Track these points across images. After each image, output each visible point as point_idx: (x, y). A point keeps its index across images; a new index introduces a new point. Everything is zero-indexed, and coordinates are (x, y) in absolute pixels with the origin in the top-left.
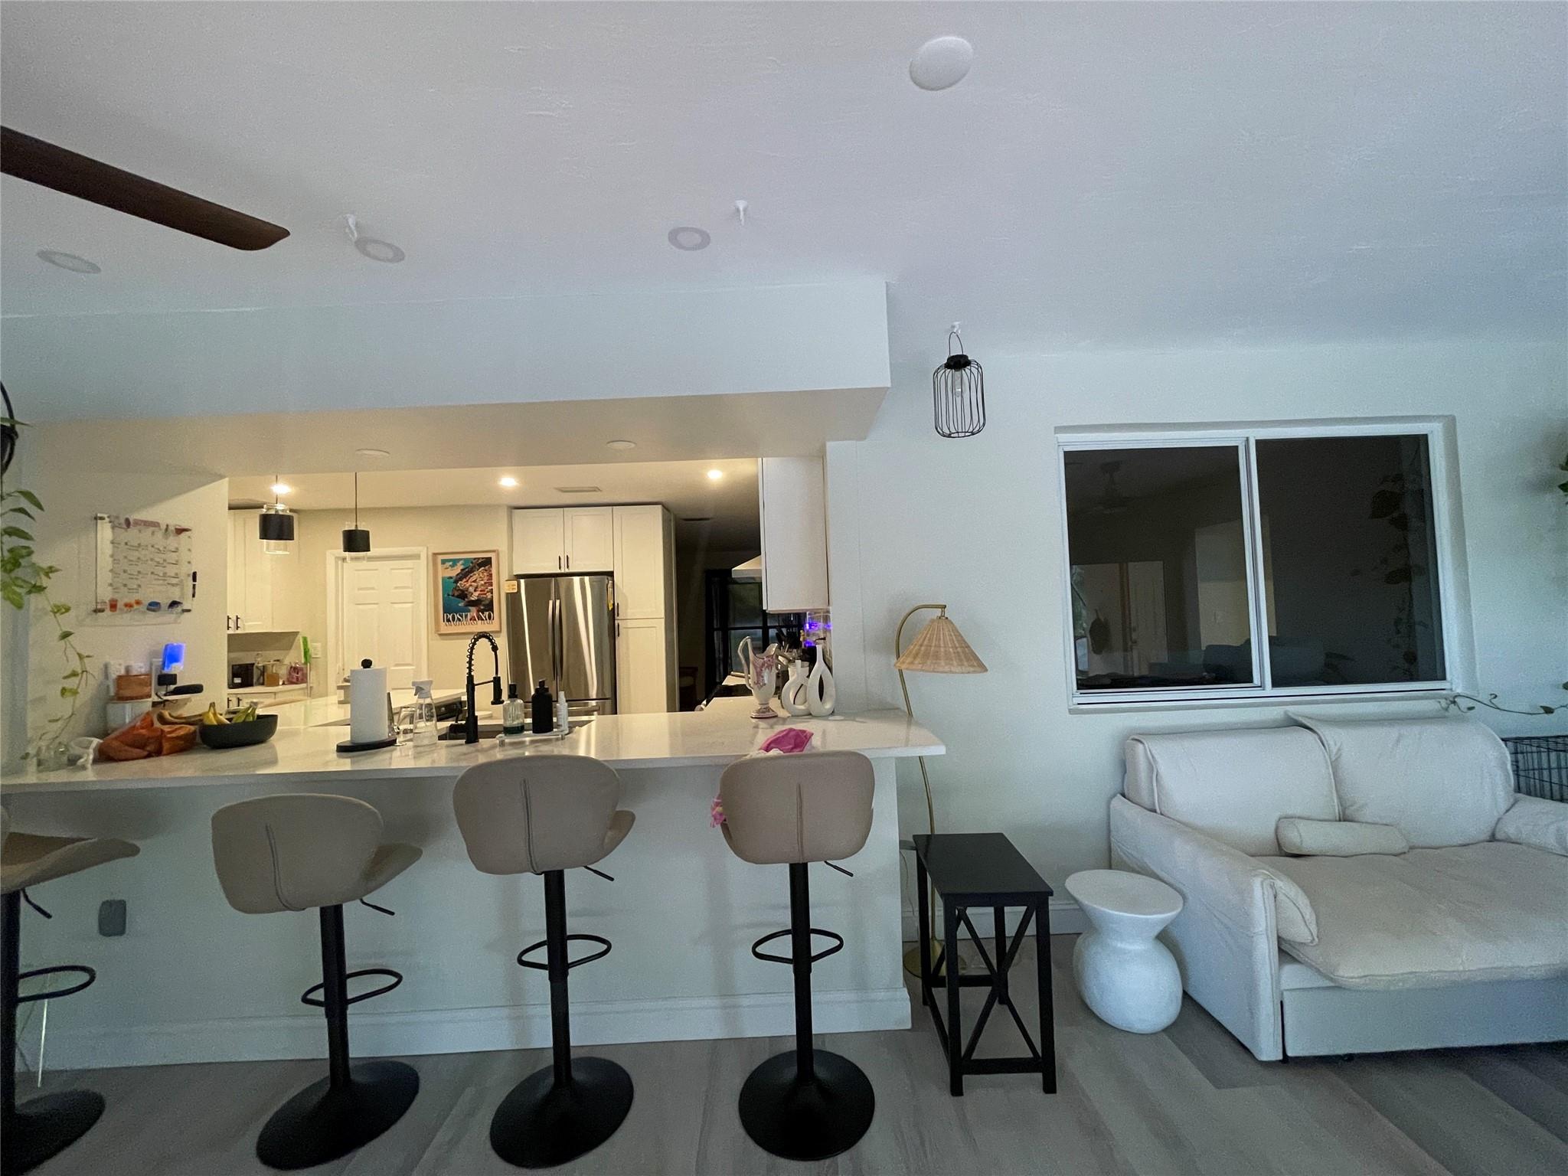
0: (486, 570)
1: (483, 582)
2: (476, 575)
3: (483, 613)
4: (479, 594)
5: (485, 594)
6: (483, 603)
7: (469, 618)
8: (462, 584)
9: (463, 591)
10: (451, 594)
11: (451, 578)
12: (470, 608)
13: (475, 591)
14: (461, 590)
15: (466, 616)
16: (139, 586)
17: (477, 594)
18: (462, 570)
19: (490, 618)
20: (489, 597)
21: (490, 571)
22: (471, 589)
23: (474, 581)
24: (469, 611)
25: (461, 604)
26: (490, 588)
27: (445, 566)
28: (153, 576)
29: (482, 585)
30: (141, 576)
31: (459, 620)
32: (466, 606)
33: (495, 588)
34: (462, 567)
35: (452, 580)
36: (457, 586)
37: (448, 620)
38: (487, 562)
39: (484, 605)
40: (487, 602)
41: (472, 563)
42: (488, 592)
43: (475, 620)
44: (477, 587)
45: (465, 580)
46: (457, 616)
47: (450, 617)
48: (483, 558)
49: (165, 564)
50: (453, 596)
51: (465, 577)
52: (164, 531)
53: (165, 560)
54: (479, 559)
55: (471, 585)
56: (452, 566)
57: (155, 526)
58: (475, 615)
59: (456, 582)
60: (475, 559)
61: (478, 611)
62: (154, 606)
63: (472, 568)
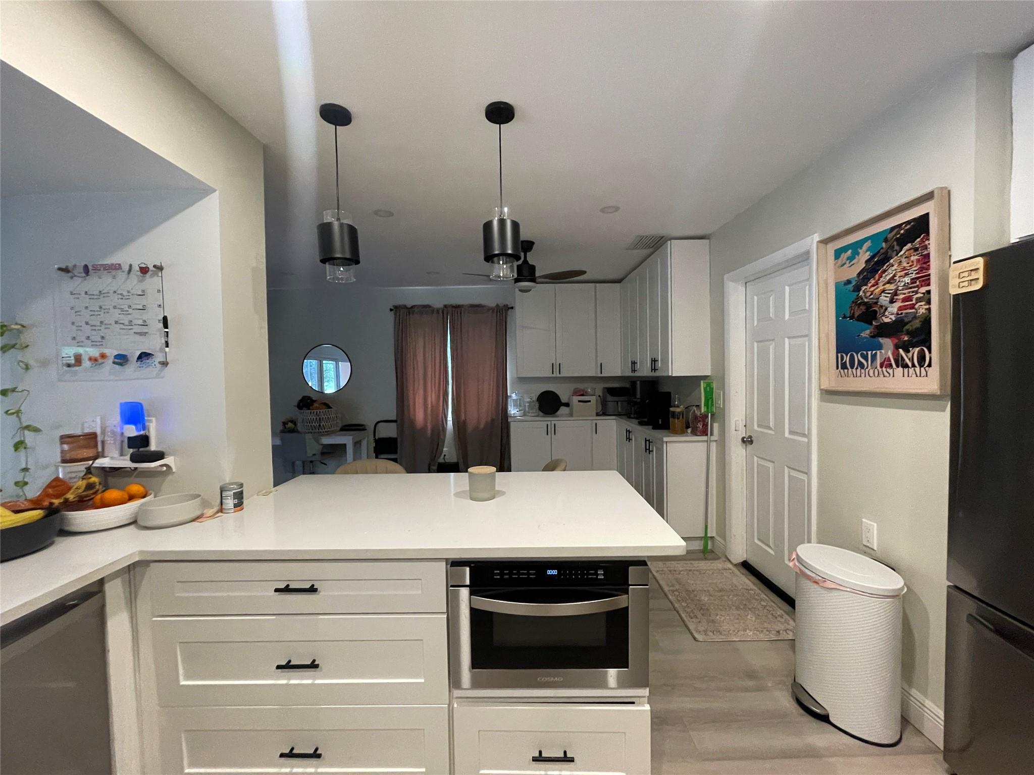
0: (916, 249)
1: (907, 280)
2: (893, 268)
3: (907, 351)
4: (900, 308)
5: (912, 307)
6: (907, 327)
7: (878, 362)
8: (867, 292)
9: (868, 306)
10: (848, 315)
11: (849, 282)
12: (881, 340)
13: (892, 301)
14: (865, 304)
15: (874, 357)
16: (103, 338)
17: (894, 308)
18: (867, 262)
19: (922, 359)
20: (922, 311)
21: (926, 247)
22: (884, 300)
23: (889, 282)
24: (880, 347)
25: (866, 334)
26: (923, 290)
27: (840, 262)
28: (117, 326)
29: (906, 286)
30: (104, 326)
31: (861, 365)
32: (873, 336)
33: (934, 287)
34: (867, 256)
35: (850, 287)
36: (858, 297)
37: (844, 367)
38: (921, 226)
39: (908, 333)
40: (917, 324)
41: (886, 240)
42: (919, 300)
43: (890, 366)
44: (895, 294)
45: (872, 281)
46: (858, 357)
47: (847, 359)
48: (908, 222)
49: (130, 311)
50: (852, 317)
51: (873, 277)
52: (126, 273)
53: (130, 307)
54: (899, 226)
55: (883, 291)
56: (851, 259)
57: (116, 269)
58: (890, 354)
59: (857, 289)
60: (893, 229)
61: (897, 347)
62: (122, 360)
63: (887, 252)
